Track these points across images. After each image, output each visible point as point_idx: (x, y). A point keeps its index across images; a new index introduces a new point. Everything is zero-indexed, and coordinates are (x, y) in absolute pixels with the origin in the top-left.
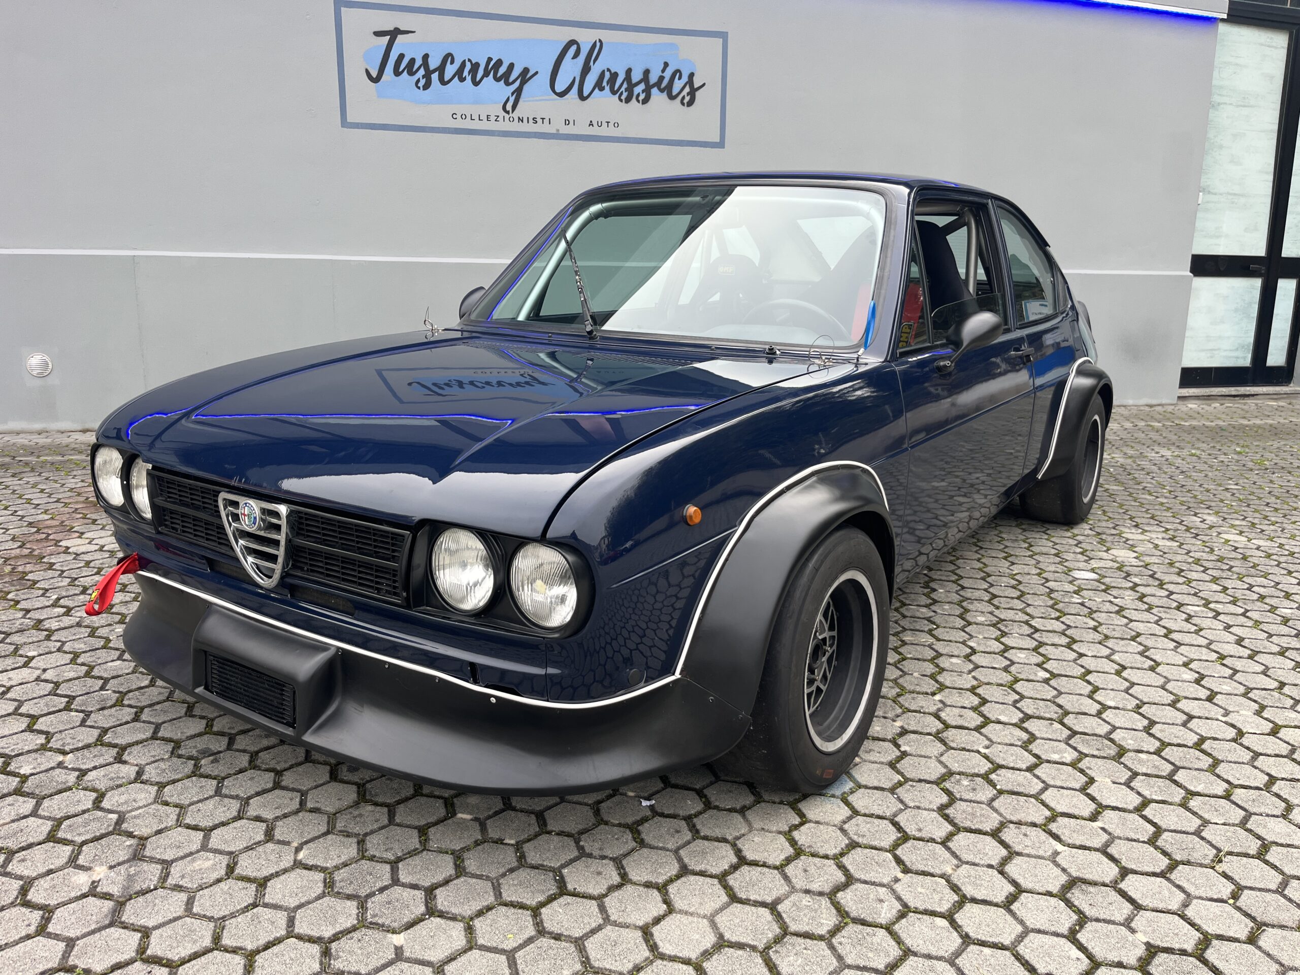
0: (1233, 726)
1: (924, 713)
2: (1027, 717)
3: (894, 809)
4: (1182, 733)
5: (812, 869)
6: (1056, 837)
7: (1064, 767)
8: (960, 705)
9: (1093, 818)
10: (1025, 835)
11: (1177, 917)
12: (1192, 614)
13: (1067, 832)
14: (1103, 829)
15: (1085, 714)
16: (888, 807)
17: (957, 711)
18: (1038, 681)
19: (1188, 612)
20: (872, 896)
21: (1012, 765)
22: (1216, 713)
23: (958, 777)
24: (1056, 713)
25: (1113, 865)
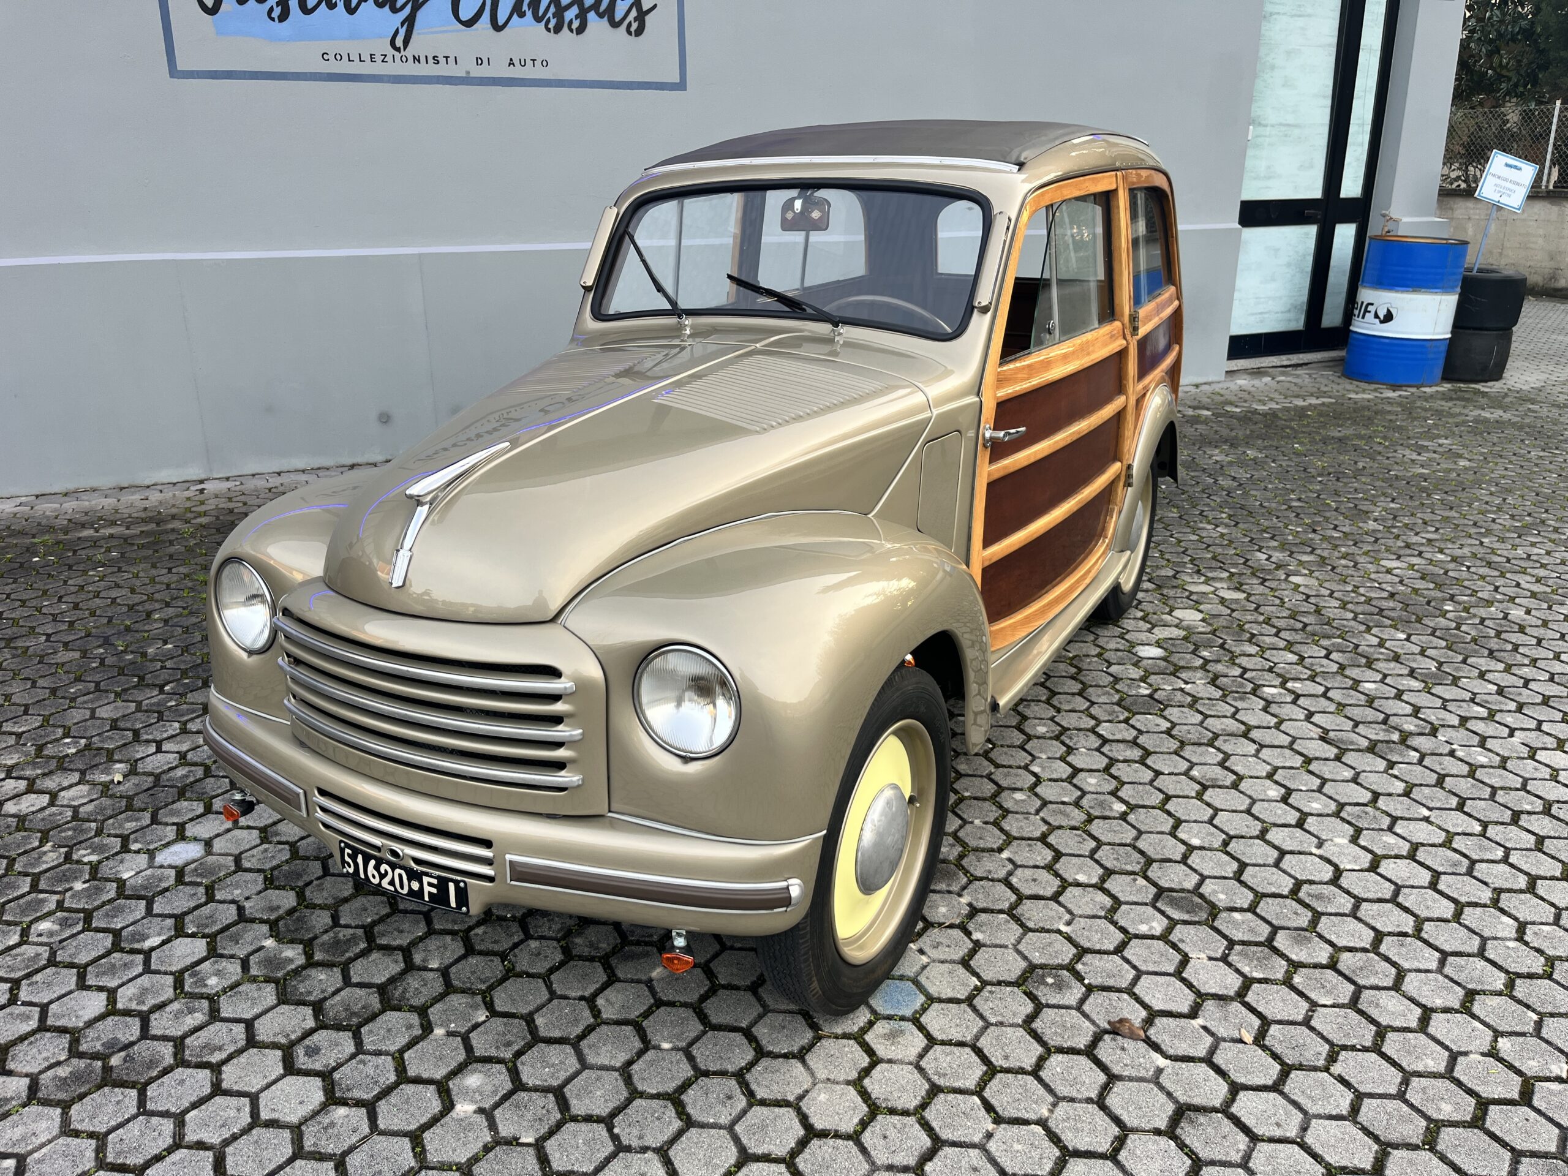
0: (1329, 861)
1: (992, 880)
2: (1109, 873)
3: (975, 1030)
4: (1275, 877)
5: (892, 1134)
6: (1156, 1047)
7: (1155, 942)
8: (1031, 863)
9: (1193, 1014)
10: (1123, 1049)
11: (1296, 1147)
12: (1270, 698)
13: (1166, 1037)
14: (1205, 1028)
15: (1169, 861)
16: (967, 1027)
17: (1029, 873)
18: (1115, 818)
19: (1265, 696)
20: (964, 1164)
21: (1098, 947)
22: (1309, 844)
23: (1040, 972)
24: (1139, 863)
25: (1221, 1080)
